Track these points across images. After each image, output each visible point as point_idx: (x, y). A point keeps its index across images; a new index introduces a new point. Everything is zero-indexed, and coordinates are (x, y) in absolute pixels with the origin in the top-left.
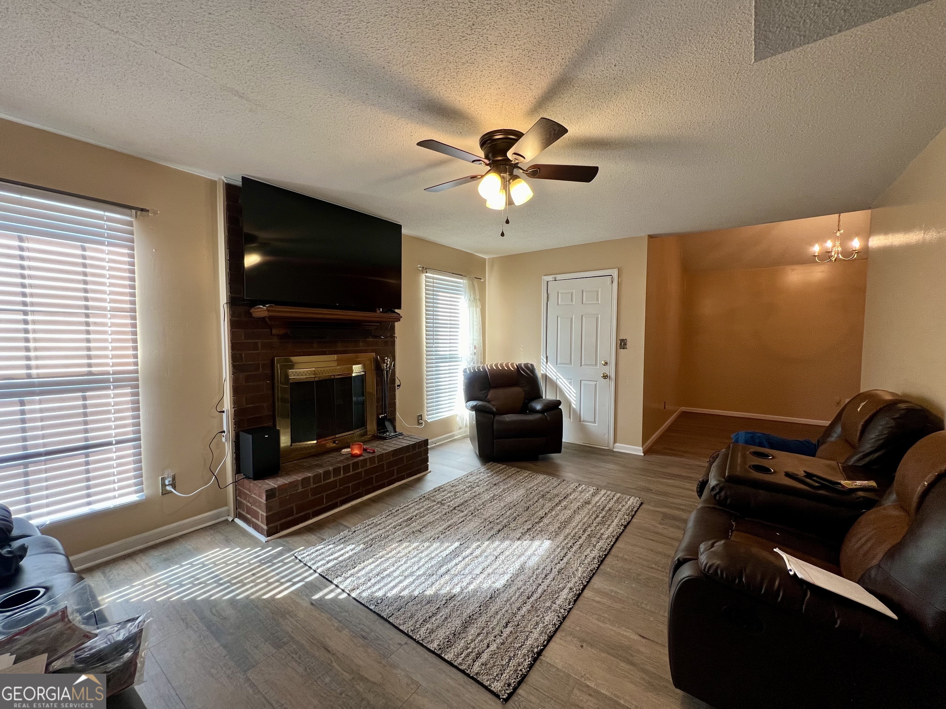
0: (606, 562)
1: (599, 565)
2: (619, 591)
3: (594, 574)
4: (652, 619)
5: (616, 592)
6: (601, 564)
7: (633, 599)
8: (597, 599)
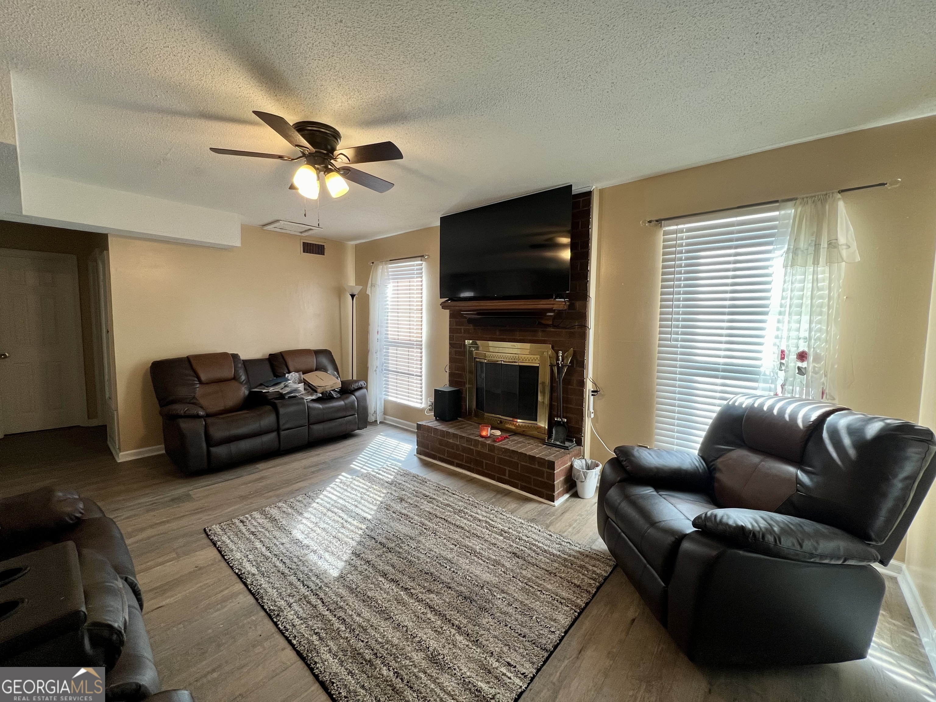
0: (267, 621)
1: (265, 610)
2: (218, 613)
3: (257, 600)
4: (162, 625)
5: (218, 610)
6: (266, 612)
7: (196, 621)
8: (226, 592)
